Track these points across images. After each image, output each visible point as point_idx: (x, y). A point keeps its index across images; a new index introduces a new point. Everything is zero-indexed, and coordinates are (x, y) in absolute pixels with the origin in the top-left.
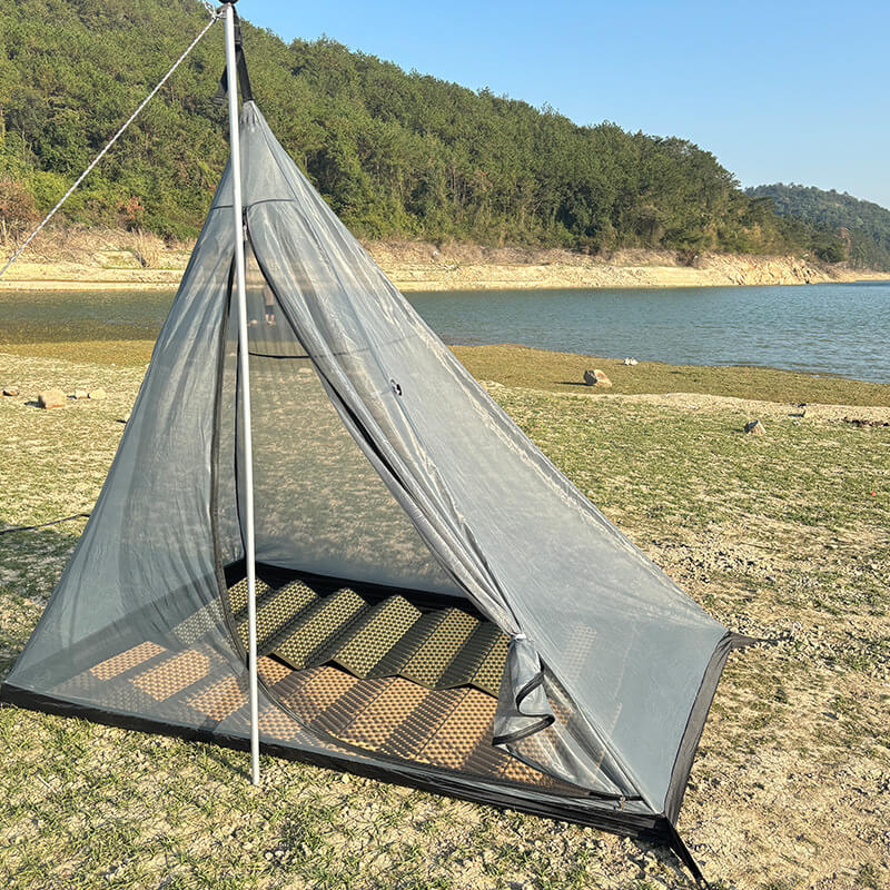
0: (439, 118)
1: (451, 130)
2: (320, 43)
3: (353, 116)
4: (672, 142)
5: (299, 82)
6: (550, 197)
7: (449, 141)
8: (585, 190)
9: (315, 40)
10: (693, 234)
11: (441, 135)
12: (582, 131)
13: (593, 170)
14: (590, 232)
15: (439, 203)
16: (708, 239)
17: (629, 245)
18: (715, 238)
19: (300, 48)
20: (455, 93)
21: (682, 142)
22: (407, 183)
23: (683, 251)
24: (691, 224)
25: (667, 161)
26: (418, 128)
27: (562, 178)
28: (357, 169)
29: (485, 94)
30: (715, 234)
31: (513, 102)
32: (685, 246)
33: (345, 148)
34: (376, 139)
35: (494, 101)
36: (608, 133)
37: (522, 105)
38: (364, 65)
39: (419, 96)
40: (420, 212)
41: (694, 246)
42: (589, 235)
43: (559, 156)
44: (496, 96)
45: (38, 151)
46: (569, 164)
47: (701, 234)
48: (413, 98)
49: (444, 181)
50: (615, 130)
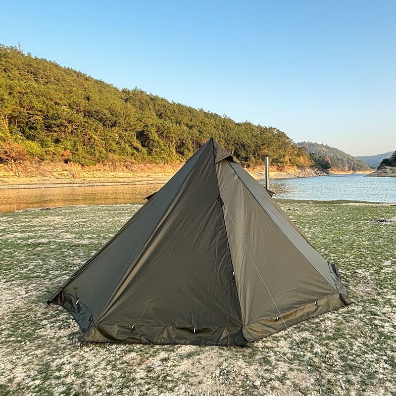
0: (186, 120)
1: (190, 124)
2: (135, 90)
3: (152, 119)
4: (271, 128)
5: (129, 105)
6: (230, 148)
7: (191, 128)
8: (243, 146)
9: (132, 89)
10: (282, 160)
11: (187, 125)
12: (238, 125)
13: (246, 139)
14: (246, 159)
15: (190, 150)
16: (287, 162)
17: (260, 164)
18: (288, 161)
19: (124, 91)
20: (191, 110)
21: (274, 128)
22: (176, 143)
23: (278, 166)
24: (280, 157)
25: (270, 135)
26: (178, 122)
27: (234, 141)
28: (157, 138)
29: (201, 110)
30: (288, 160)
31: (212, 114)
32: (279, 164)
33: (152, 130)
34: (164, 127)
35: (205, 113)
36: (248, 125)
37: (216, 115)
38: (154, 99)
39: (177, 111)
40: (182, 153)
41: (282, 164)
42: (246, 161)
43: (232, 133)
44: (205, 111)
45: (23, 132)
46: (237, 136)
47: (284, 160)
48: (174, 111)
49: (191, 142)
50: (250, 124)
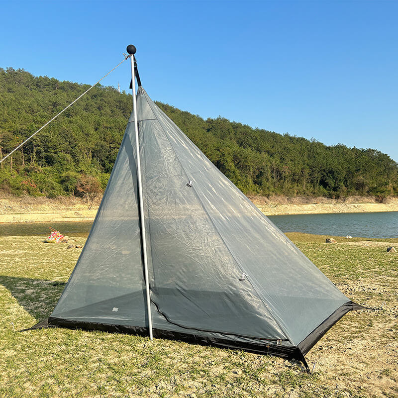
0: (267, 146)
1: (272, 150)
2: (218, 119)
3: (231, 147)
4: (369, 151)
5: (210, 134)
6: (316, 175)
7: (272, 155)
8: (331, 172)
9: (216, 118)
10: (383, 188)
11: (268, 153)
12: (329, 148)
13: (335, 164)
14: (335, 189)
15: (268, 180)
16: (389, 191)
17: (353, 195)
18: (392, 191)
19: (210, 121)
20: (274, 136)
21: (374, 150)
22: (254, 172)
23: (378, 196)
24: (381, 185)
25: (367, 159)
26: (258, 150)
27: (321, 167)
28: (233, 167)
29: (287, 135)
30: (392, 188)
31: (299, 138)
32: (379, 194)
33: (228, 160)
34: (241, 155)
35: (290, 138)
36: (341, 149)
37: (303, 139)
38: (236, 127)
39: (259, 138)
40: (260, 184)
41: (383, 194)
42: (334, 191)
43: (319, 159)
44: (291, 136)
45: (104, 165)
46: (324, 162)
47: (385, 189)
48: (256, 139)
49: (270, 171)
50: (343, 147)
